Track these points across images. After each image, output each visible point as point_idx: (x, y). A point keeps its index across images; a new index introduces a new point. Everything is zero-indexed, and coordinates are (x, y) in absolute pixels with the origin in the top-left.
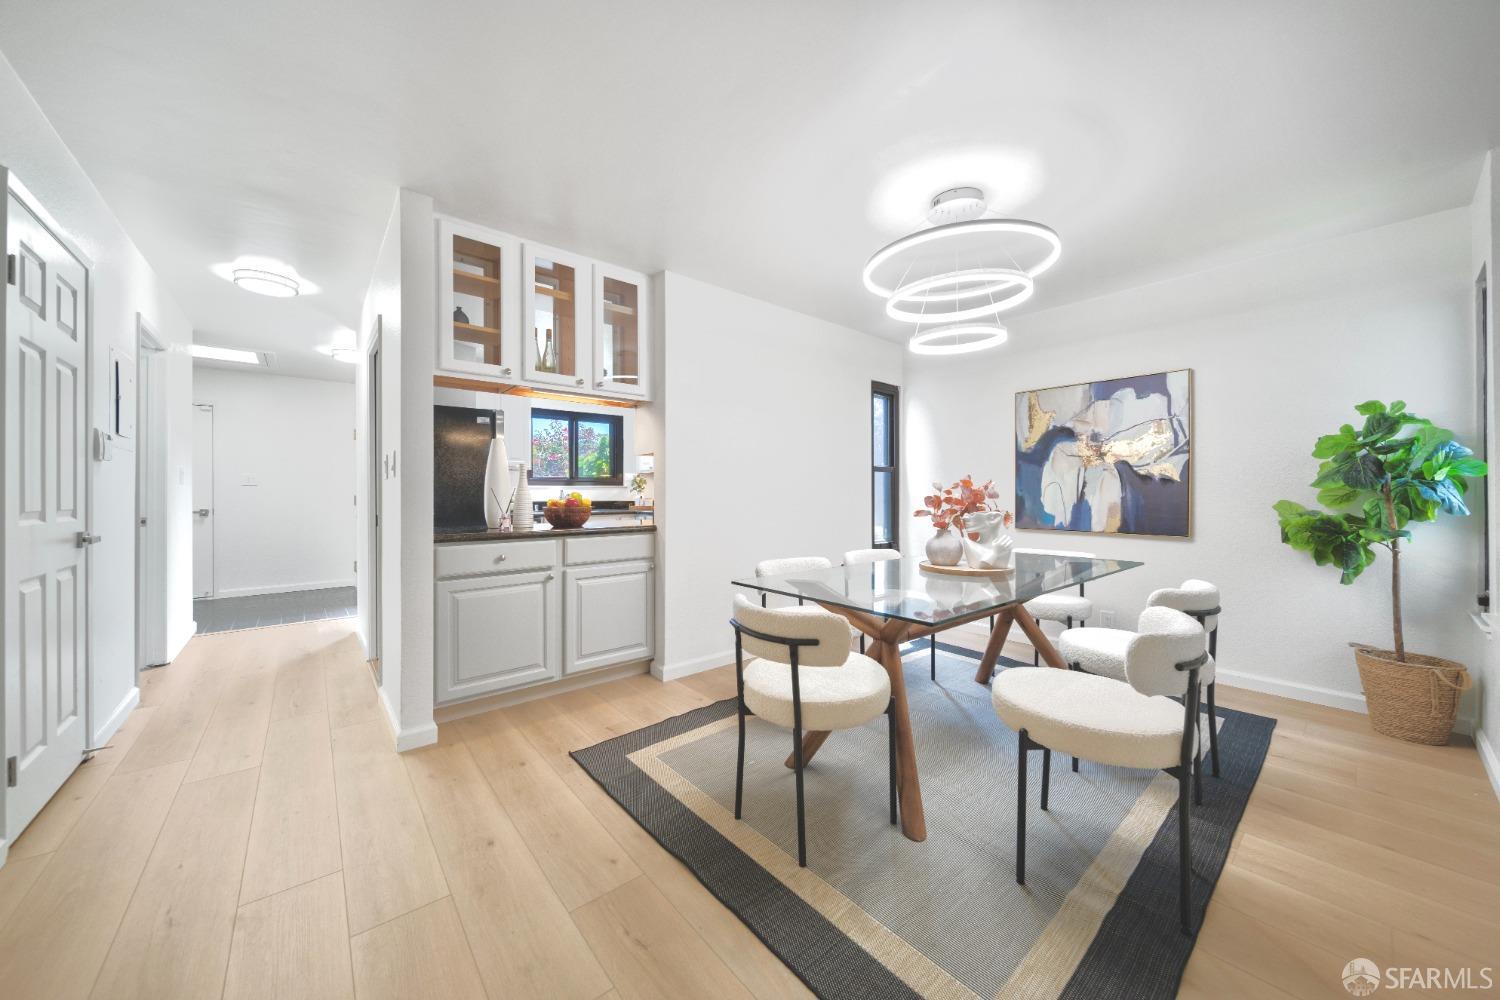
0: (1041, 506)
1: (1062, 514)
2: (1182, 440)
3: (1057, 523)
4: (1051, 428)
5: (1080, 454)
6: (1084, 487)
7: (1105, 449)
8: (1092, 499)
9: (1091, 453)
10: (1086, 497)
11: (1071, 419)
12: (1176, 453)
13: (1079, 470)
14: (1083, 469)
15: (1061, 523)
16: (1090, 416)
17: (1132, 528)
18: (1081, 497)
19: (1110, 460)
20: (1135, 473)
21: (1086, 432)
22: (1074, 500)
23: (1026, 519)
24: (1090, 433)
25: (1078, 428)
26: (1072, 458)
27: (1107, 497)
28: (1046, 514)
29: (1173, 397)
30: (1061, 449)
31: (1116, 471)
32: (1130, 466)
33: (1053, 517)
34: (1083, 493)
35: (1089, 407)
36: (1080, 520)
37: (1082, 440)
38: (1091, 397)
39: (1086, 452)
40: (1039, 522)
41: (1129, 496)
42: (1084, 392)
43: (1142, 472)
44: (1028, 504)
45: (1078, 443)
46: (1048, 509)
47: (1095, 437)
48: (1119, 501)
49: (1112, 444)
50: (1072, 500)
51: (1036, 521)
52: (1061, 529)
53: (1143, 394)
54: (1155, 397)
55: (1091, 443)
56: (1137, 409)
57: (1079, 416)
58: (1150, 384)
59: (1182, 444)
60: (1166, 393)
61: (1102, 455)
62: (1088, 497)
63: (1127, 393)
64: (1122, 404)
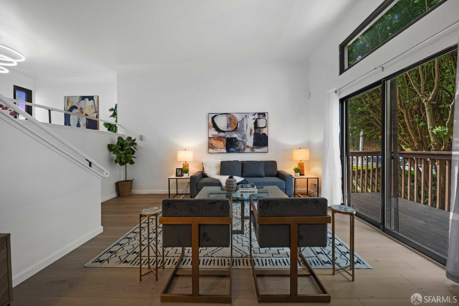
4: (72, 105)
5: (78, 112)
7: (83, 111)
9: (80, 112)
11: (76, 104)
12: (95, 113)
16: (80, 104)
25: (78, 106)
27: (83, 122)
30: (74, 111)
32: (88, 115)
34: (79, 121)
35: (80, 102)
38: (80, 100)
42: (79, 98)
45: (78, 110)
47: (81, 108)
48: (86, 123)
50: (76, 123)
53: (90, 100)
54: (92, 101)
55: (81, 110)
56: (89, 103)
57: (78, 103)
58: (91, 98)
59: (96, 110)
60: (94, 100)
61: (83, 113)
62: (80, 122)
63: (87, 99)
64: (86, 101)
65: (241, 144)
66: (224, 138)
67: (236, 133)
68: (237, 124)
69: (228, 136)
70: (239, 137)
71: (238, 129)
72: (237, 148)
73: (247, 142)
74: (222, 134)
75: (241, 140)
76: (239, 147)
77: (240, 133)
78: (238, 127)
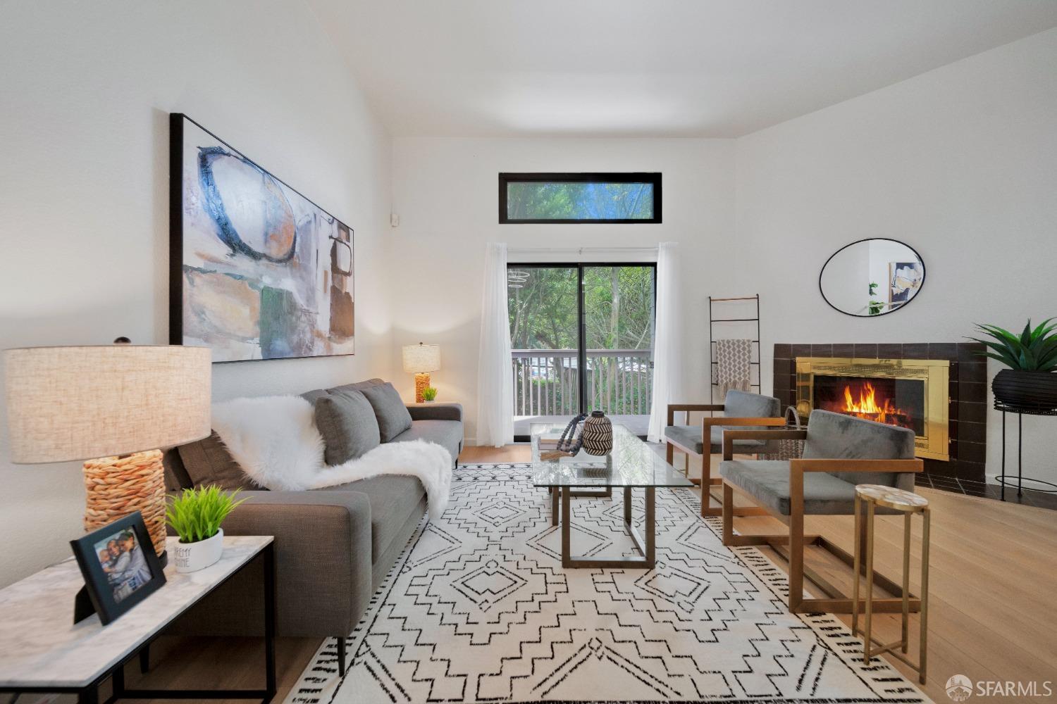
65: (304, 322)
66: (253, 284)
67: (293, 277)
68: (293, 235)
69: (267, 281)
70: (299, 291)
71: (296, 259)
72: (295, 338)
73: (318, 316)
74: (244, 265)
75: (305, 307)
76: (299, 334)
77: (301, 277)
78: (297, 249)
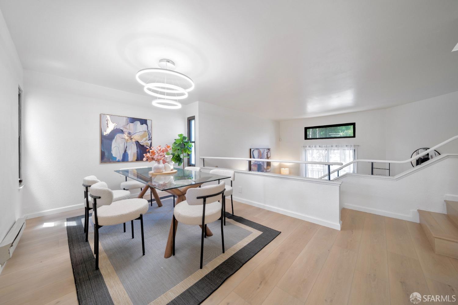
0: (112, 154)
1: (119, 157)
2: (150, 137)
3: (117, 160)
4: (115, 128)
5: (125, 138)
6: (126, 148)
7: (132, 137)
8: (129, 152)
9: (128, 138)
10: (127, 151)
11: (122, 127)
12: (149, 140)
13: (125, 143)
14: (126, 143)
15: (119, 160)
16: (128, 127)
17: (139, 160)
18: (125, 151)
19: (134, 140)
20: (140, 144)
21: (127, 132)
22: (123, 152)
23: (105, 159)
24: (128, 132)
25: (124, 130)
26: (122, 139)
27: (133, 151)
28: (113, 157)
29: (148, 125)
30: (118, 136)
31: (135, 144)
32: (139, 142)
33: (116, 158)
34: (126, 150)
35: (128, 124)
36: (125, 158)
37: (125, 134)
38: (128, 122)
39: (127, 138)
40: (111, 160)
41: (139, 151)
42: (126, 119)
43: (142, 144)
44: (106, 154)
45: (124, 135)
46: (114, 155)
47: (129, 133)
48: (136, 152)
49: (134, 136)
50: (122, 152)
51: (109, 160)
52: (119, 161)
53: (142, 124)
54: (144, 125)
55: (128, 135)
56: (140, 128)
57: (124, 127)
58: (144, 122)
59: (150, 138)
60: (147, 125)
61: (131, 139)
62: (128, 151)
63: (138, 123)
64: (136, 125)
